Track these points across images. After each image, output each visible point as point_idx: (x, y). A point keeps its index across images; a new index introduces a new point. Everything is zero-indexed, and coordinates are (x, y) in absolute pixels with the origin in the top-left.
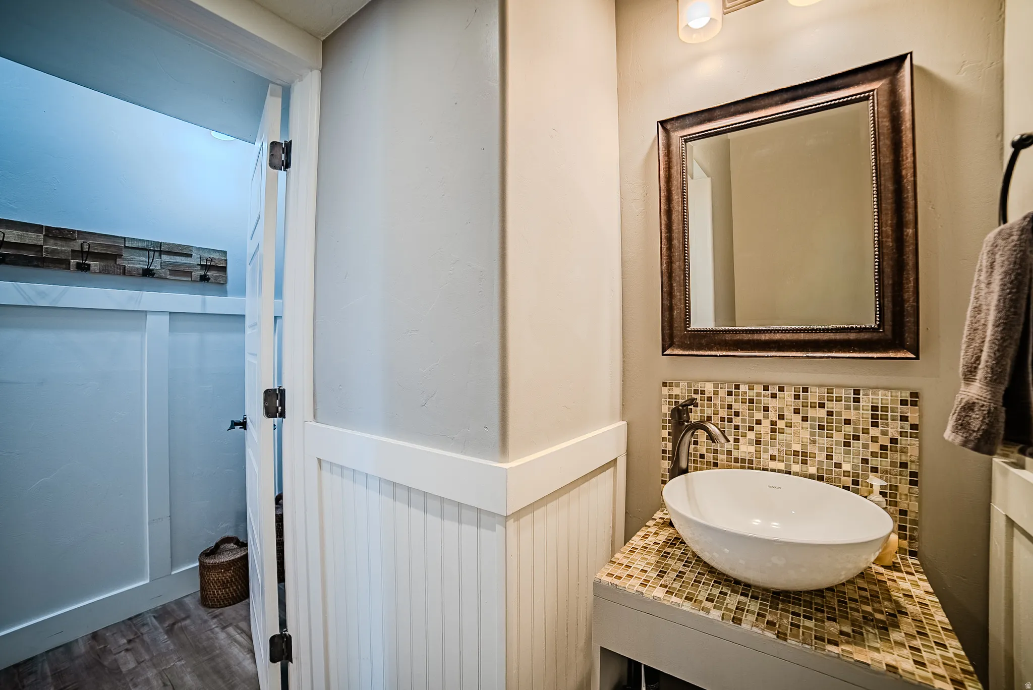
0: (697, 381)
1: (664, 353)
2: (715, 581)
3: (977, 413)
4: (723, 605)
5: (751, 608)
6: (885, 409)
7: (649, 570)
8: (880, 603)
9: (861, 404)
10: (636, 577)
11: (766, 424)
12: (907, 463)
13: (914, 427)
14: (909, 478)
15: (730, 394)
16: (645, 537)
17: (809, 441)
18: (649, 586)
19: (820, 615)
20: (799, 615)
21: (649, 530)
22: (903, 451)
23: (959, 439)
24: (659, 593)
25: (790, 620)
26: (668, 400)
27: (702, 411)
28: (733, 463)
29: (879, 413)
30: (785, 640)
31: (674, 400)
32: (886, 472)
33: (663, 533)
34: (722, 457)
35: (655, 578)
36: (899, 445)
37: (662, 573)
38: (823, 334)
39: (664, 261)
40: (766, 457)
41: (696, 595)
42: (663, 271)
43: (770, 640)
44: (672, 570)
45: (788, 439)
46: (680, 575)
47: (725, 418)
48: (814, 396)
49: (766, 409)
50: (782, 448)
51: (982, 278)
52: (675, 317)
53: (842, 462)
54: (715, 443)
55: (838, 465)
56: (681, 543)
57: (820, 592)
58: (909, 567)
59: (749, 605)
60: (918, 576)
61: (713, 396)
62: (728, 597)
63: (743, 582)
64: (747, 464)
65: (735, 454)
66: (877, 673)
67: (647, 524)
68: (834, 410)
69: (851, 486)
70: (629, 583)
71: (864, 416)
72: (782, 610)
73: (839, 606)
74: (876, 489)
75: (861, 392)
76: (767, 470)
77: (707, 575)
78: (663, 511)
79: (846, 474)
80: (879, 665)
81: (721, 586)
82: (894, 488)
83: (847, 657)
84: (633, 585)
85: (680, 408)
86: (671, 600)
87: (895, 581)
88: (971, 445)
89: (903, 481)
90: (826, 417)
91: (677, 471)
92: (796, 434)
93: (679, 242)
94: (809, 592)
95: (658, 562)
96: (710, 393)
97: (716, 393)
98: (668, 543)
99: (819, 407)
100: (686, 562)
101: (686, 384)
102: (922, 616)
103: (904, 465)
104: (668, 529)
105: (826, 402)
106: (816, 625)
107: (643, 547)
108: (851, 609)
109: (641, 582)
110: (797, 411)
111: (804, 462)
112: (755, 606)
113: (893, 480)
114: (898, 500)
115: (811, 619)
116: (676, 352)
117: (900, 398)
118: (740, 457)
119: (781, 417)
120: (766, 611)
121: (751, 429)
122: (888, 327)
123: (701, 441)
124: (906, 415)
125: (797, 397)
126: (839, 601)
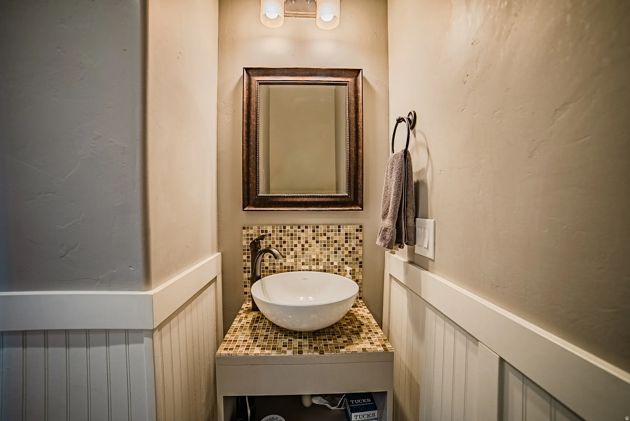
0: (263, 225)
1: (244, 209)
2: (284, 335)
3: (388, 232)
4: (292, 346)
5: (305, 344)
6: (350, 234)
7: (248, 339)
8: (354, 323)
9: (341, 232)
10: (241, 346)
11: (299, 246)
12: (358, 258)
13: (361, 241)
14: (359, 265)
15: (281, 231)
16: (240, 321)
17: (319, 253)
18: (251, 348)
19: (334, 337)
20: (326, 340)
21: (241, 316)
22: (357, 253)
23: (383, 244)
24: (257, 351)
25: (323, 344)
26: (246, 237)
27: (266, 242)
28: (283, 269)
29: (348, 236)
30: (323, 354)
31: (250, 237)
32: (351, 263)
33: (250, 316)
34: (278, 267)
35: (253, 343)
36: (355, 250)
37: (256, 340)
38: (325, 198)
39: (245, 154)
40: (300, 264)
41: (277, 346)
42: (244, 160)
43: (317, 357)
44: (261, 335)
45: (310, 253)
46: (266, 337)
47: (278, 245)
48: (321, 230)
49: (299, 238)
50: (307, 258)
51: (388, 175)
52: (250, 188)
53: (334, 262)
54: (277, 259)
55: (332, 263)
56: (261, 319)
57: (332, 327)
58: (360, 304)
59: (304, 342)
60: (364, 307)
61: (272, 233)
62: (293, 342)
63: (298, 332)
64: (290, 269)
65: (284, 264)
66: (360, 354)
67: (239, 313)
68: (330, 236)
69: (338, 272)
70: (239, 350)
71: (342, 238)
72: (319, 340)
73: (340, 330)
74: (348, 272)
75: (341, 227)
76: (300, 270)
77: (280, 333)
78: (246, 303)
79: (336, 267)
80: (360, 350)
81: (288, 337)
82: (354, 270)
83: (348, 351)
84: (241, 351)
85: (256, 241)
86: (265, 353)
87: (357, 312)
88: (386, 246)
89: (357, 266)
90: (327, 240)
91: (255, 278)
92: (314, 250)
93: (253, 143)
94: (328, 328)
95: (251, 333)
96: (270, 232)
97: (273, 231)
98: (254, 321)
99: (324, 235)
100: (267, 329)
101: (256, 227)
102: (368, 323)
103: (357, 259)
104: (252, 313)
105: (327, 233)
106: (334, 342)
107: (241, 327)
108: (345, 329)
109: (245, 348)
110: (314, 238)
111: (318, 264)
112: (306, 342)
113: (353, 267)
114: (355, 275)
115: (331, 340)
116: (251, 209)
117: (356, 229)
118: (287, 266)
119: (307, 242)
120: (312, 342)
121: (292, 250)
122: (352, 196)
123: (266, 260)
124: (358, 236)
125: (314, 231)
126: (340, 328)
